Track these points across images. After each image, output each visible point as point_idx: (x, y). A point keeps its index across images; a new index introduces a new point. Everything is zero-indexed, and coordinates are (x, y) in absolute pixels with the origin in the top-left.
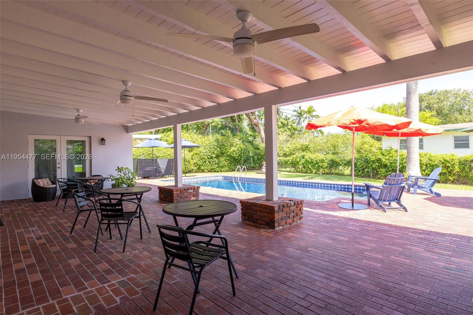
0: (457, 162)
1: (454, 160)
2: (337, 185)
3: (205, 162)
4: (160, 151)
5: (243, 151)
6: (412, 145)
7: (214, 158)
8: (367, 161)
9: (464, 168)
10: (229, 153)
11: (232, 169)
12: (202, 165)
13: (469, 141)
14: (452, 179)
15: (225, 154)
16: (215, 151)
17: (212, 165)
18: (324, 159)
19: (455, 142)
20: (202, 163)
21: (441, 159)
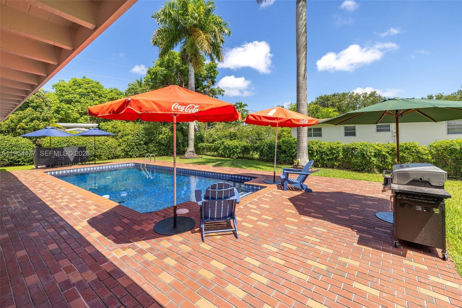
0: (341, 149)
1: (339, 148)
2: (225, 174)
3: (133, 148)
4: (79, 139)
5: (171, 139)
6: (301, 135)
7: (142, 145)
8: (270, 147)
9: (347, 155)
10: (158, 140)
11: (162, 154)
12: (130, 151)
13: (355, 130)
14: (337, 164)
15: (154, 141)
16: (143, 138)
17: (140, 151)
18: (238, 145)
19: (345, 131)
20: (130, 149)
21: (328, 147)
